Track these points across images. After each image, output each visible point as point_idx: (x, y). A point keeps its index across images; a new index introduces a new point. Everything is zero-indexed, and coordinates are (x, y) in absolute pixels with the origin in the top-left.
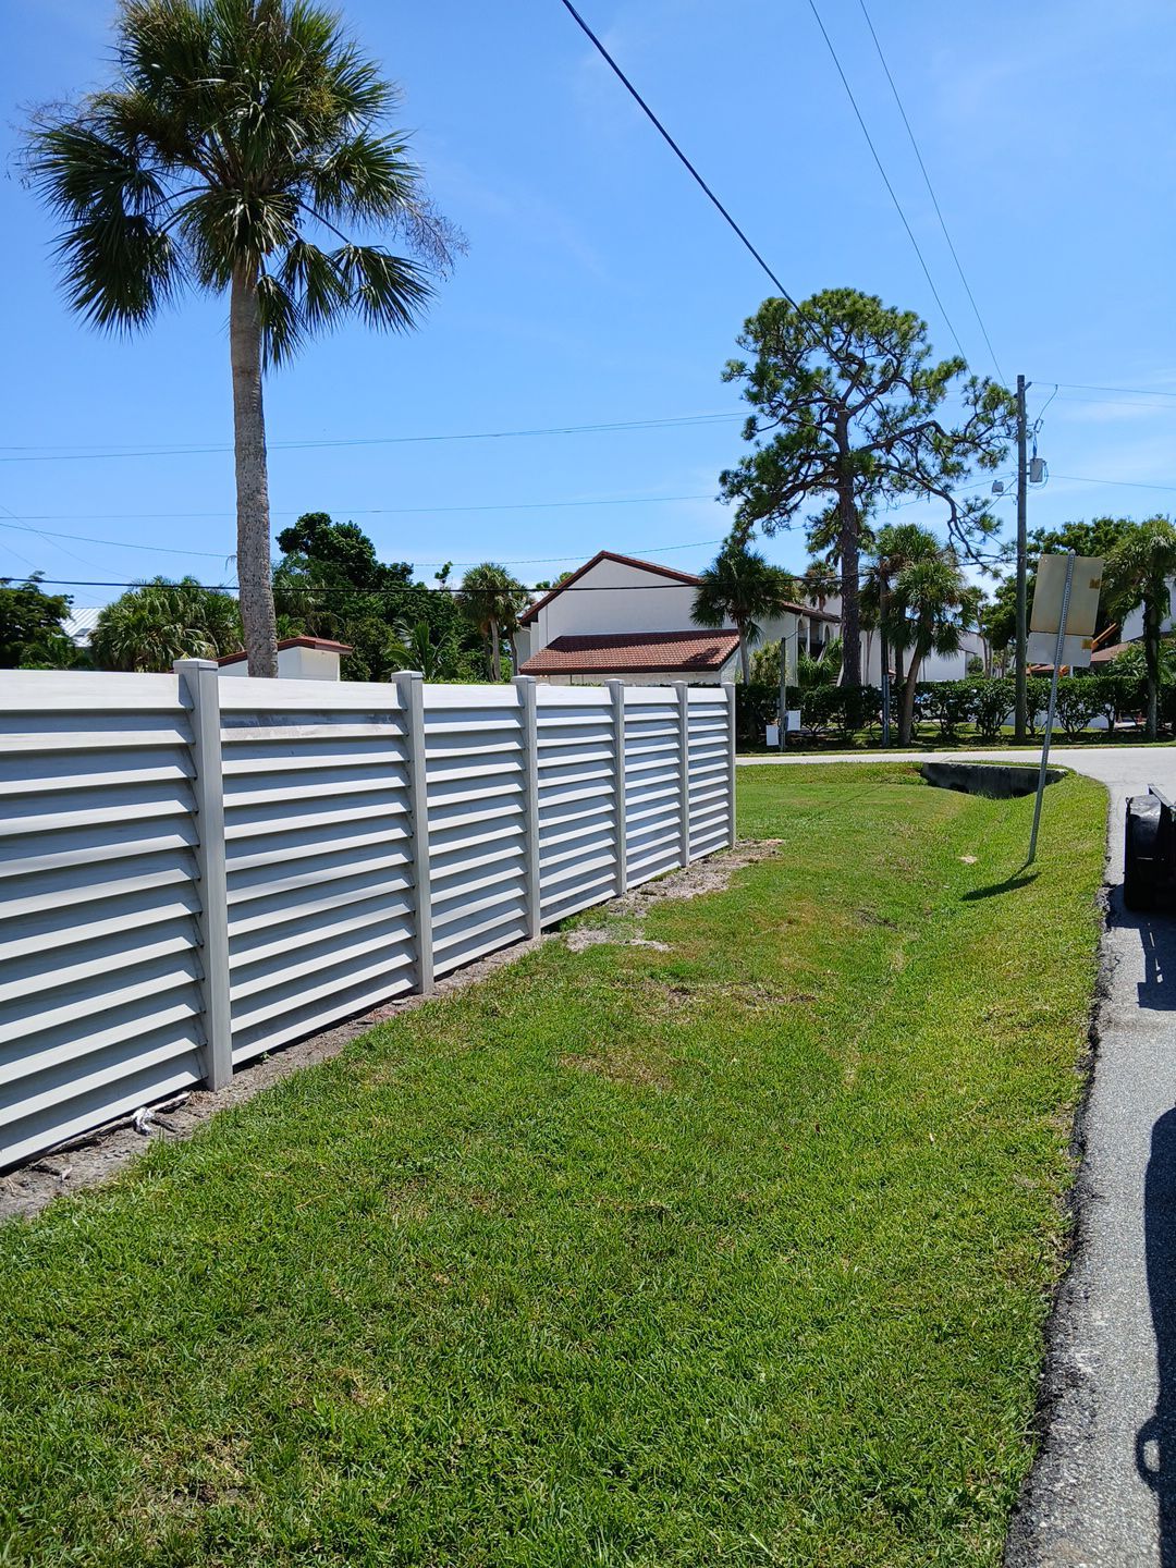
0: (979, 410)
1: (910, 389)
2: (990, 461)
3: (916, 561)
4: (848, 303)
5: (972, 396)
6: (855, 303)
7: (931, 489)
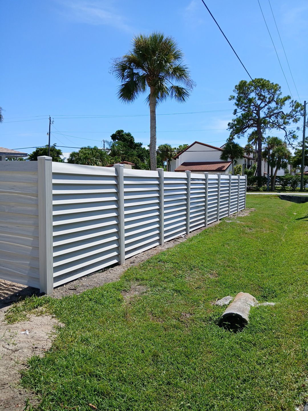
0: (294, 108)
1: (276, 103)
2: (296, 121)
3: (277, 146)
4: (262, 82)
5: (292, 105)
6: (263, 82)
7: (280, 128)
